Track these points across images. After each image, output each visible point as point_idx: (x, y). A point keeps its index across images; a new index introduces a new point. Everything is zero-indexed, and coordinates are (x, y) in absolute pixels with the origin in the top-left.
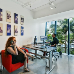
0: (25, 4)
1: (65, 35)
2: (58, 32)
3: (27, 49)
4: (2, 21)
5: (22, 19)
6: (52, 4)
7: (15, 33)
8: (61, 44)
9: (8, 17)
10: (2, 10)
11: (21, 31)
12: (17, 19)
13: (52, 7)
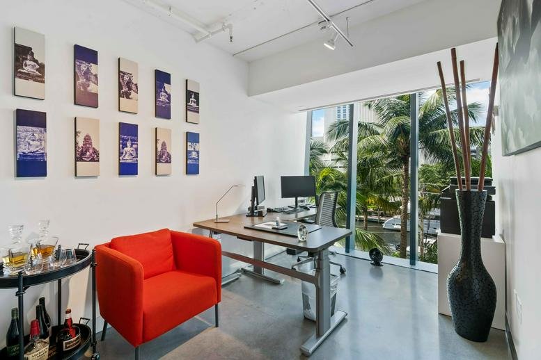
0: (207, 26)
1: (402, 171)
2: (369, 156)
3: (215, 237)
4: (96, 106)
5: (192, 97)
6: (333, 25)
7: (157, 161)
8: (382, 215)
9: (126, 87)
10: (95, 53)
11: (188, 153)
12: (169, 97)
13: (331, 42)
